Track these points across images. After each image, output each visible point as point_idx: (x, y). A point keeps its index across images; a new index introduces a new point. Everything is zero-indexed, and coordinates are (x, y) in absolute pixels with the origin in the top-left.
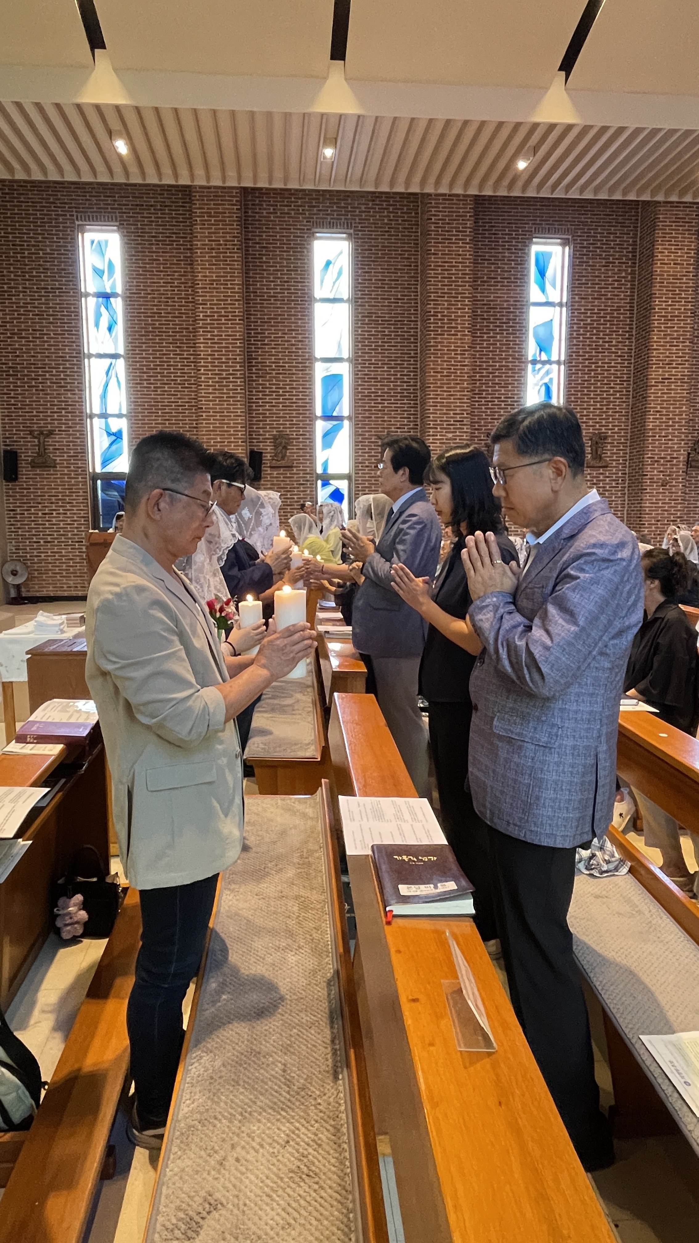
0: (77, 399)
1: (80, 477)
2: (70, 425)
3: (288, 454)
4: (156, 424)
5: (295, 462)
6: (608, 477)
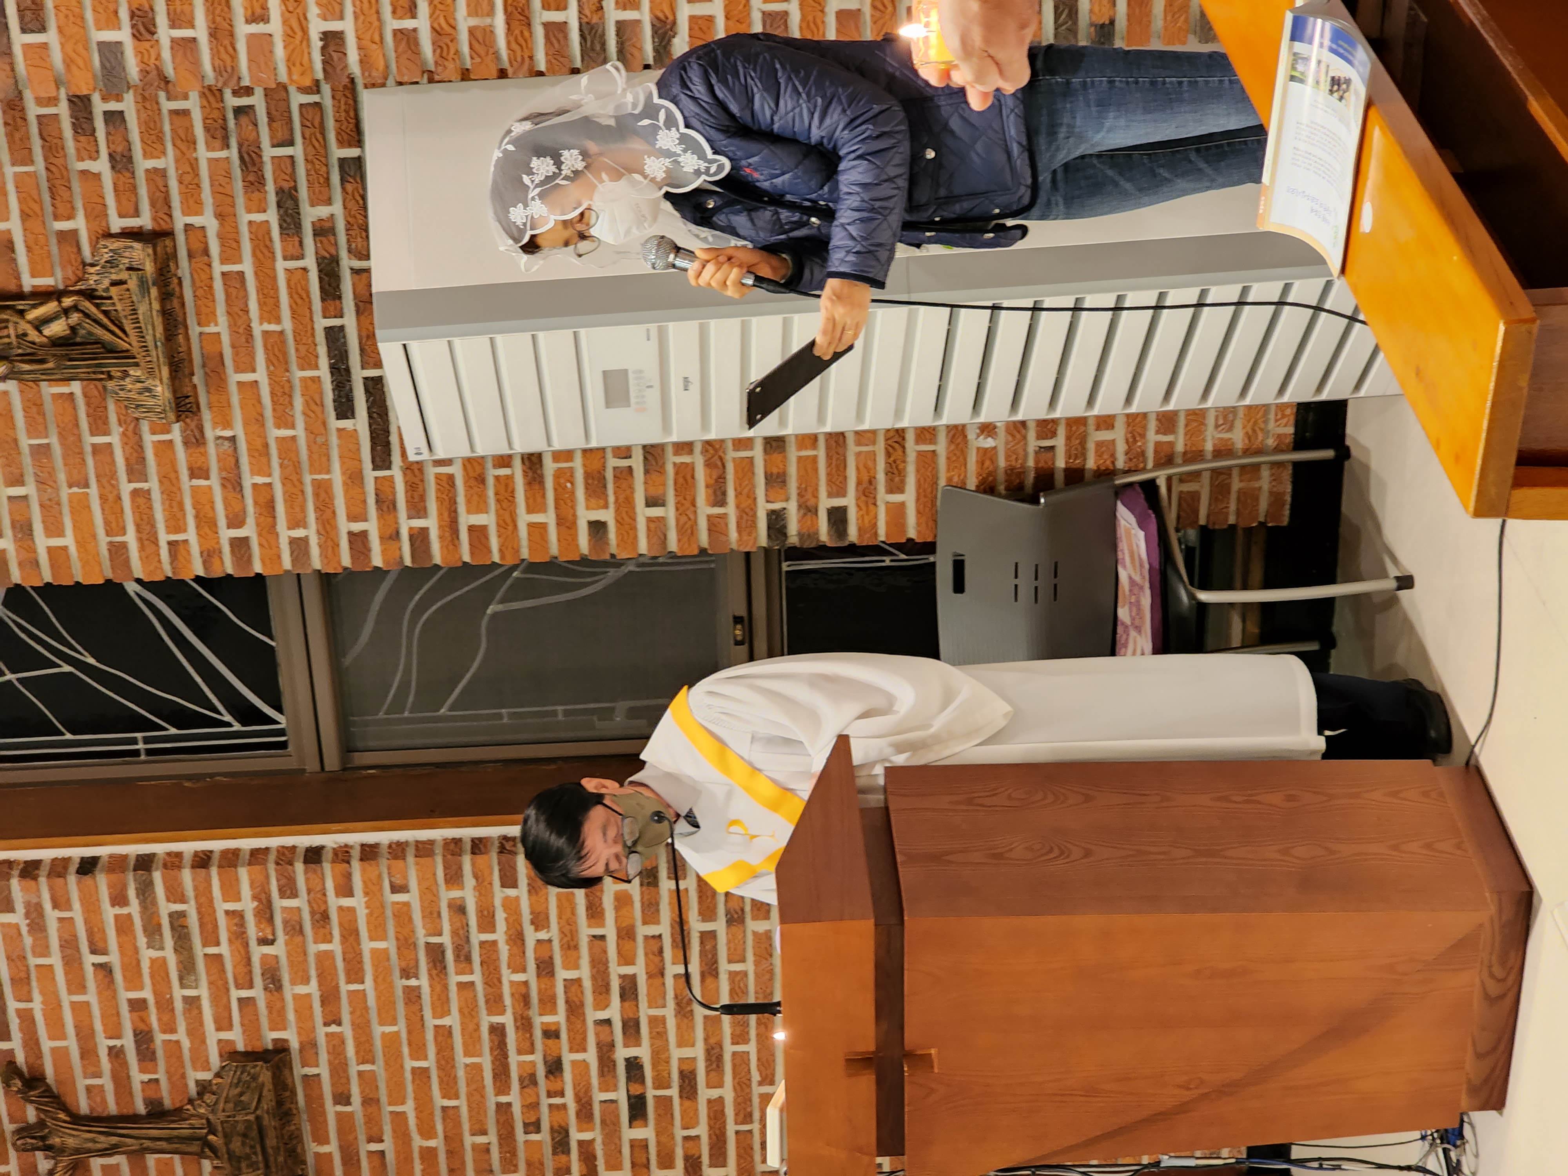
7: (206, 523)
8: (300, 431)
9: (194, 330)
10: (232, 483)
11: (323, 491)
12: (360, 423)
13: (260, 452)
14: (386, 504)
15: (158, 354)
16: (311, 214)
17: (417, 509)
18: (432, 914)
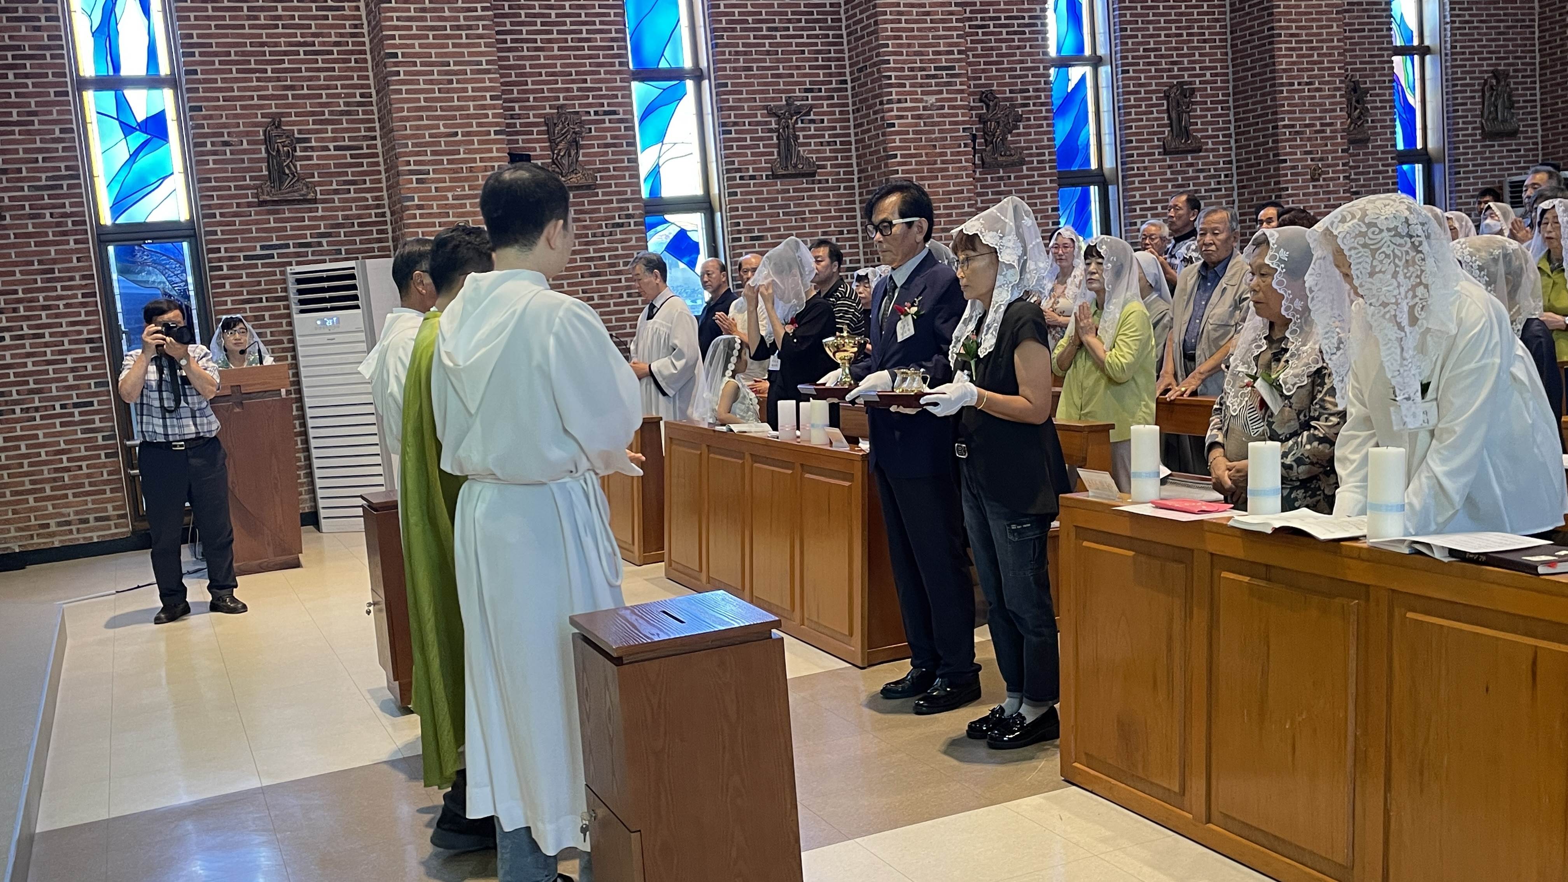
0: (46, 42)
1: (71, 239)
2: (33, 108)
3: (581, 158)
4: (260, 98)
5: (598, 175)
6: (1202, 171)
7: (221, 206)
8: (254, 234)
9: (286, 207)
10: (236, 215)
11: (235, 240)
12: (259, 252)
13: (247, 223)
14: (231, 259)
15: (280, 197)
16: (324, 241)
17: (230, 268)
18: (68, 270)
